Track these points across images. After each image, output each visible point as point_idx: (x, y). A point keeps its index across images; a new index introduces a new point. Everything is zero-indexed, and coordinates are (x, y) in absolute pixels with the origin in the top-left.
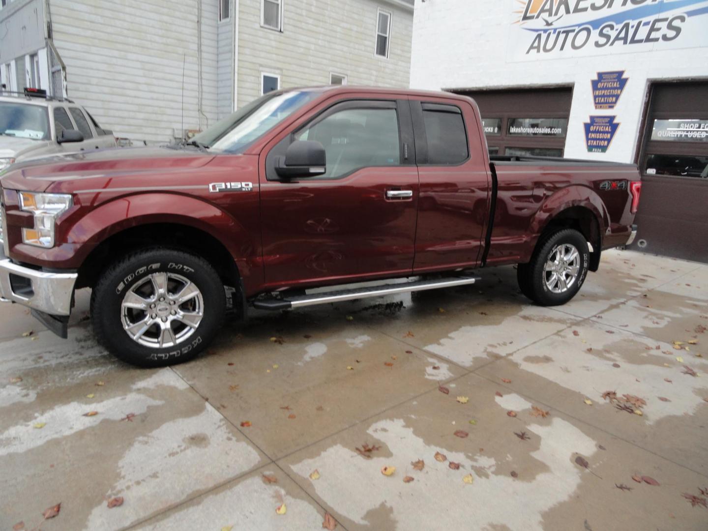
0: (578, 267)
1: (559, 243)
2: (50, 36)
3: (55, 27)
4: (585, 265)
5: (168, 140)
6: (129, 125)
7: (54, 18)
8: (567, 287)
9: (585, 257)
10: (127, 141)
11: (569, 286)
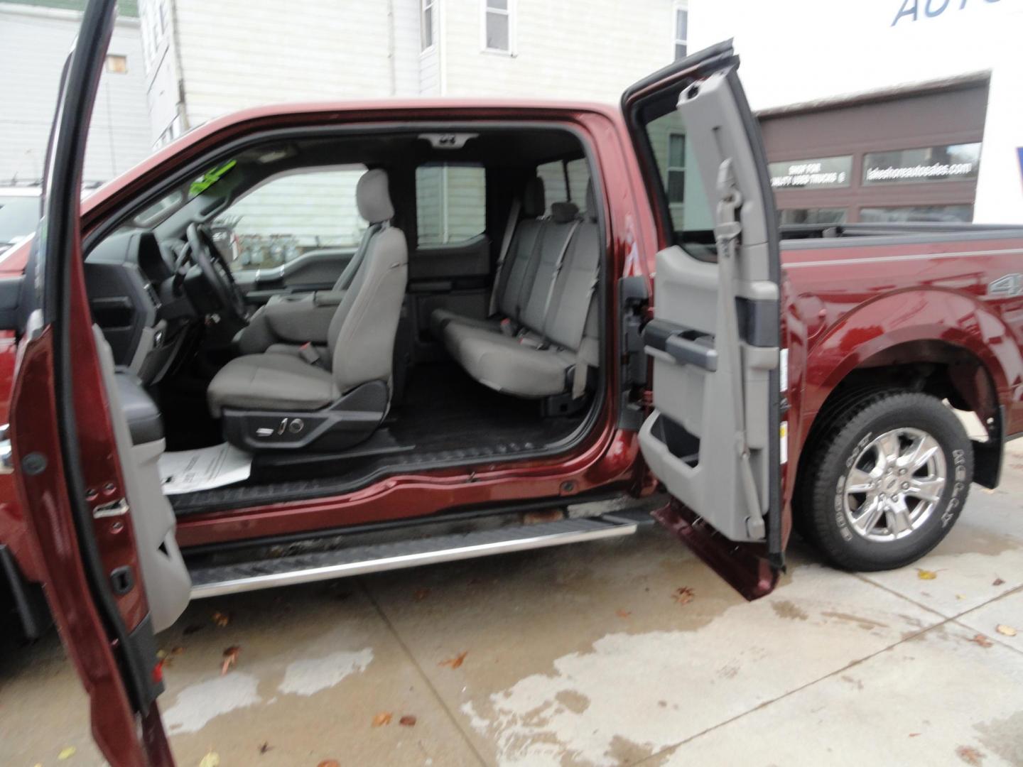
0: (941, 480)
1: (880, 427)
2: (182, 99)
3: (188, 87)
4: (960, 475)
5: (350, 233)
6: (294, 215)
7: (187, 75)
8: (911, 528)
9: (958, 456)
10: (291, 239)
11: (916, 525)
